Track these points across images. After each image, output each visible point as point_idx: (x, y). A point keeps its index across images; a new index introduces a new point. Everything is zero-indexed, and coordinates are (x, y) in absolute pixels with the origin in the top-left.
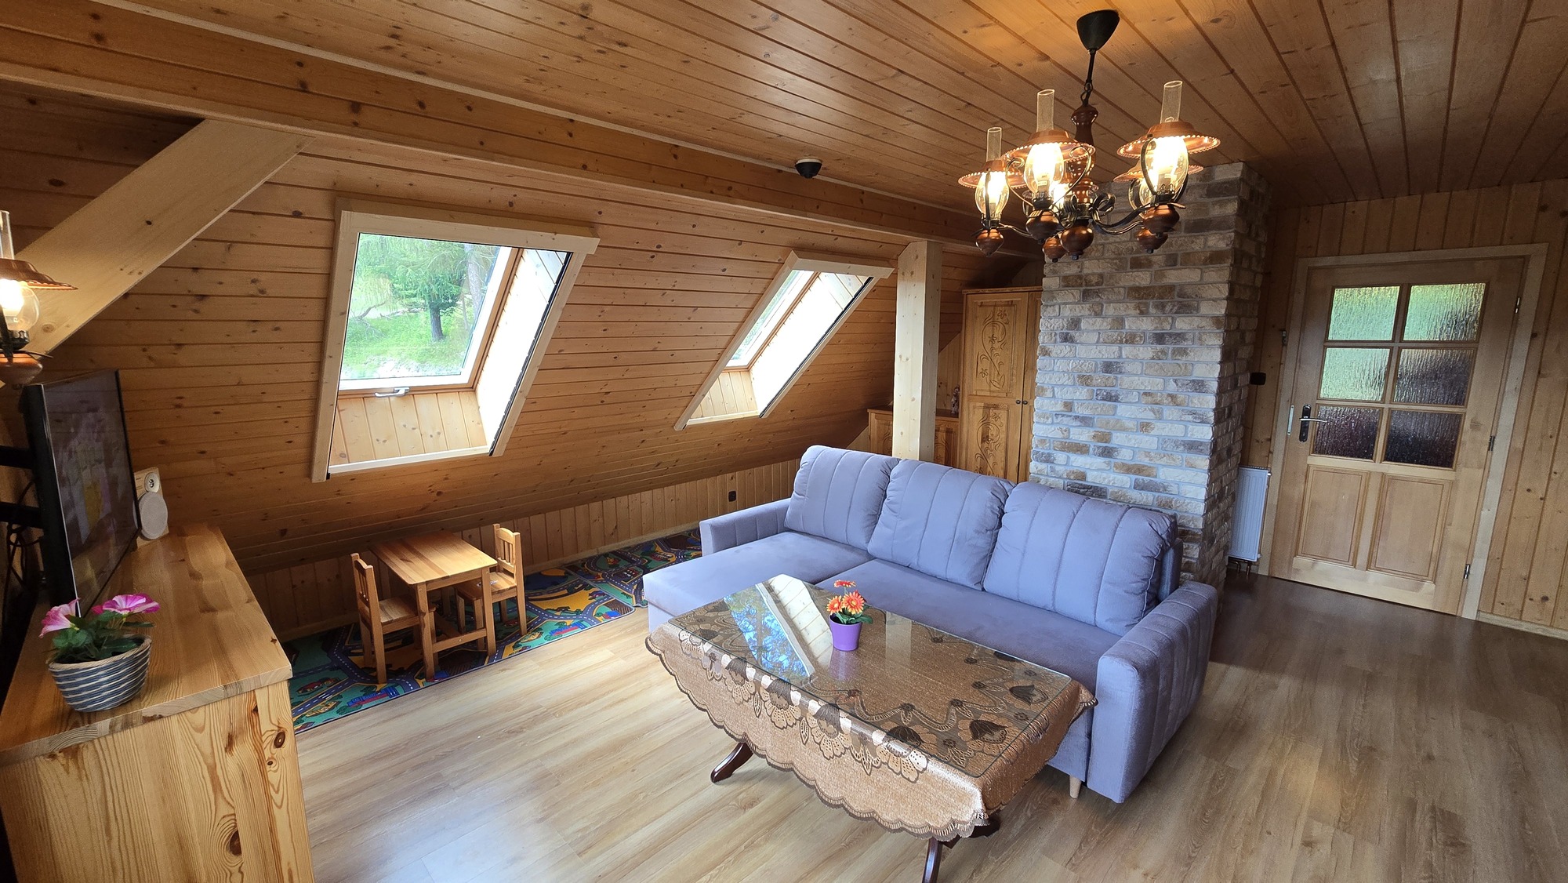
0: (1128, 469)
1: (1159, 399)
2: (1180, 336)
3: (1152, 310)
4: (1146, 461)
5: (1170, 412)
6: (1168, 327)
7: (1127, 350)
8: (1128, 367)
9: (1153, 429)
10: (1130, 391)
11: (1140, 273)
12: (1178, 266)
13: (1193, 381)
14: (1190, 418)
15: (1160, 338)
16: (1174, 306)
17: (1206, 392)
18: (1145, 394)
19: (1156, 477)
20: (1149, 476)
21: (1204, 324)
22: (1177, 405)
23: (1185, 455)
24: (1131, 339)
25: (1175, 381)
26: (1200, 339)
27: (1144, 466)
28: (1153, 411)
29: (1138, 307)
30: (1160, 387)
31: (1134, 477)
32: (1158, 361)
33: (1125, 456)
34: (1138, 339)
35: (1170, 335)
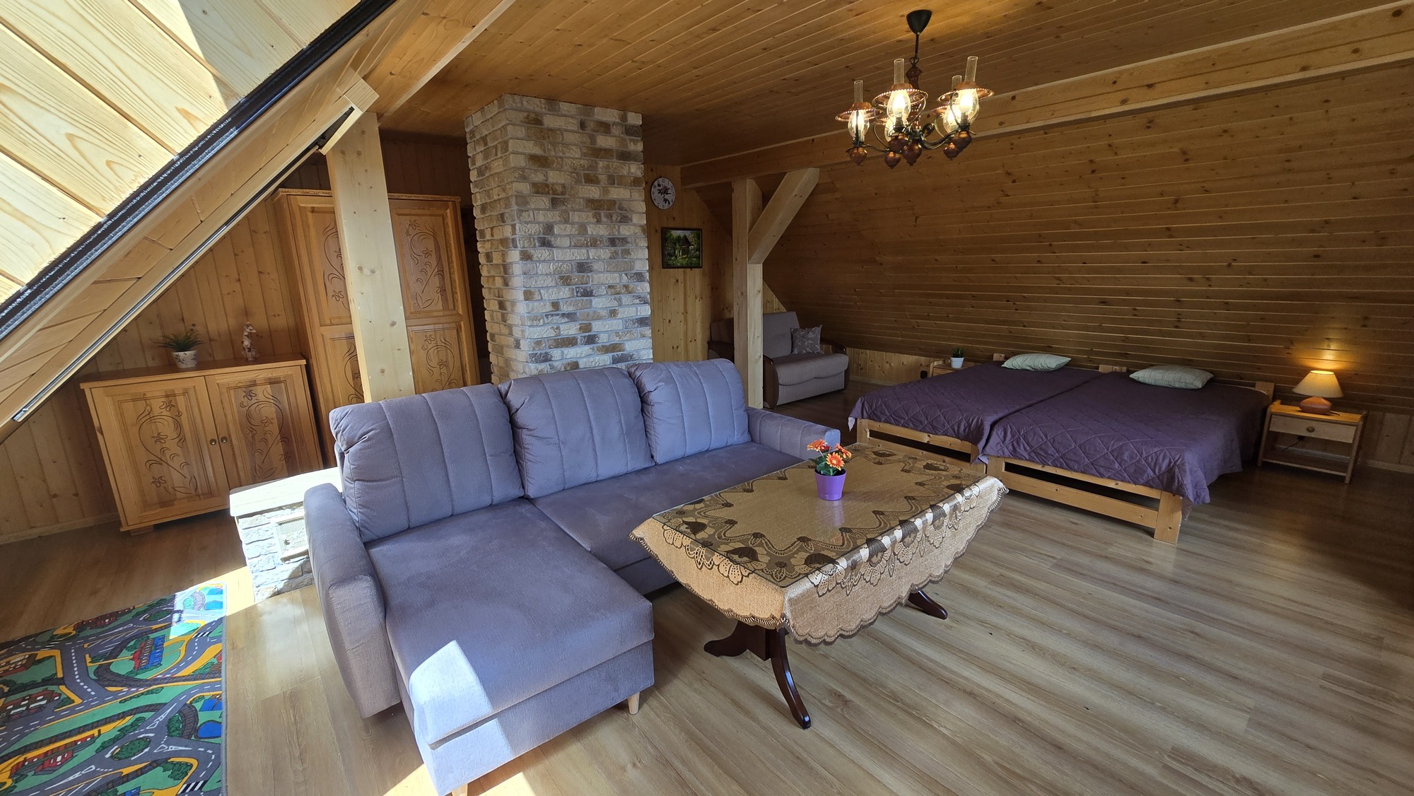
0: (606, 349)
1: (619, 290)
2: (624, 240)
3: (604, 219)
4: (617, 340)
5: (626, 299)
6: (617, 233)
7: (593, 253)
8: (595, 266)
9: (618, 314)
10: (599, 286)
11: (593, 188)
12: (616, 185)
13: (636, 274)
14: (637, 301)
15: (613, 242)
16: (618, 217)
17: (644, 281)
18: (609, 287)
19: (624, 351)
20: (620, 351)
21: (637, 231)
22: (630, 293)
23: (638, 329)
24: (594, 243)
25: (626, 275)
26: (635, 242)
27: (617, 344)
28: (615, 299)
29: (594, 216)
30: (618, 281)
31: (611, 355)
32: (614, 260)
33: (603, 339)
34: (598, 242)
35: (619, 239)
